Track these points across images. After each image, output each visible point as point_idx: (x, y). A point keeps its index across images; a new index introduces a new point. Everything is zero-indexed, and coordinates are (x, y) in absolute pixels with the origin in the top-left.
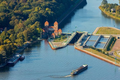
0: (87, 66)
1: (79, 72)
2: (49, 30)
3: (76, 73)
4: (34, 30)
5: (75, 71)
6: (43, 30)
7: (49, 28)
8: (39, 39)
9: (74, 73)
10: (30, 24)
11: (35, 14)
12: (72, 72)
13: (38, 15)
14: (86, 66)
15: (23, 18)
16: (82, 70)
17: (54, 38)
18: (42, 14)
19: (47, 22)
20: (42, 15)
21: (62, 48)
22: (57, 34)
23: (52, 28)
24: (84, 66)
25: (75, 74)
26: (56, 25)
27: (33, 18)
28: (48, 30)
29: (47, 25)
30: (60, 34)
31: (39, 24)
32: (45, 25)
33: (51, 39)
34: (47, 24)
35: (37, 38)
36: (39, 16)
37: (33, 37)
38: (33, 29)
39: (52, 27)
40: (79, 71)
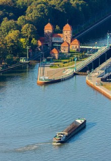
0: (85, 121)
1: (69, 137)
2: (54, 41)
3: (64, 138)
4: (14, 43)
5: (62, 134)
6: (37, 43)
7: (53, 38)
8: (22, 60)
9: (60, 139)
10: (12, 29)
11: (39, 6)
12: (56, 136)
13: (44, 9)
14: (83, 121)
15: (11, 14)
16: (76, 131)
17: (57, 58)
18: (55, 6)
19: (49, 24)
20: (55, 8)
21: (59, 81)
22: (67, 49)
23: (60, 37)
24: (80, 121)
25: (62, 140)
26: (67, 31)
27: (31, 15)
28: (52, 40)
29: (50, 31)
30: (76, 50)
31: (31, 29)
32: (46, 31)
33: (48, 60)
34: (48, 29)
35: (19, 59)
36: (46, 10)
37: (7, 57)
38: (13, 40)
39: (59, 34)
40: (70, 134)
